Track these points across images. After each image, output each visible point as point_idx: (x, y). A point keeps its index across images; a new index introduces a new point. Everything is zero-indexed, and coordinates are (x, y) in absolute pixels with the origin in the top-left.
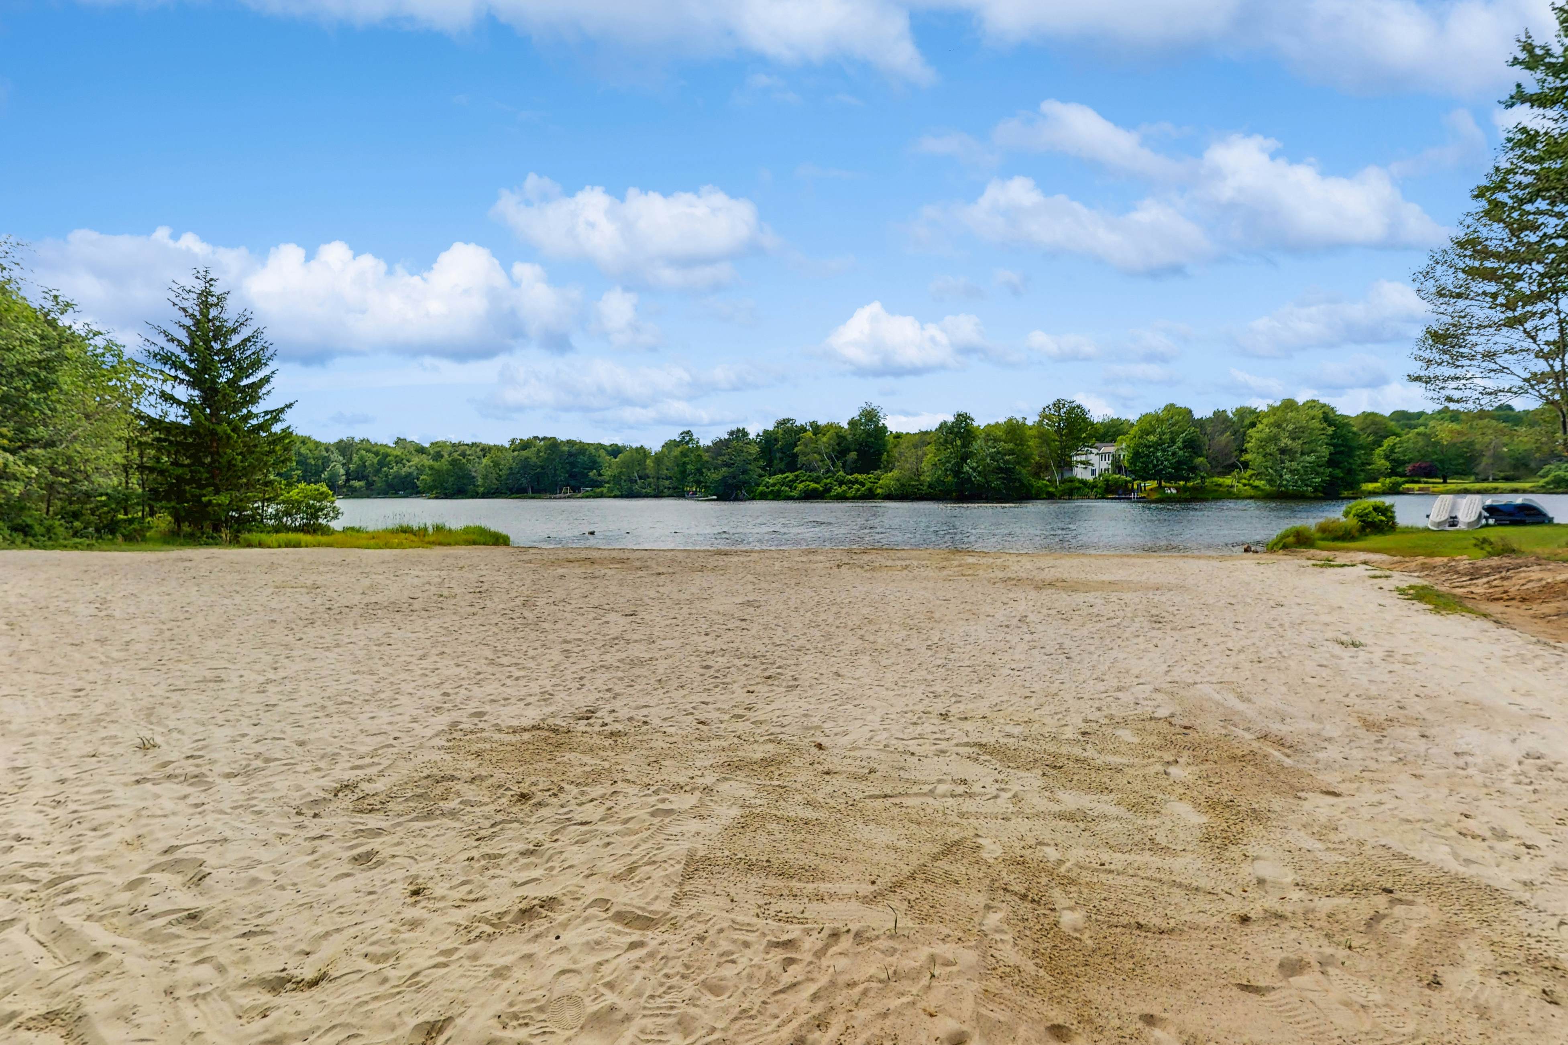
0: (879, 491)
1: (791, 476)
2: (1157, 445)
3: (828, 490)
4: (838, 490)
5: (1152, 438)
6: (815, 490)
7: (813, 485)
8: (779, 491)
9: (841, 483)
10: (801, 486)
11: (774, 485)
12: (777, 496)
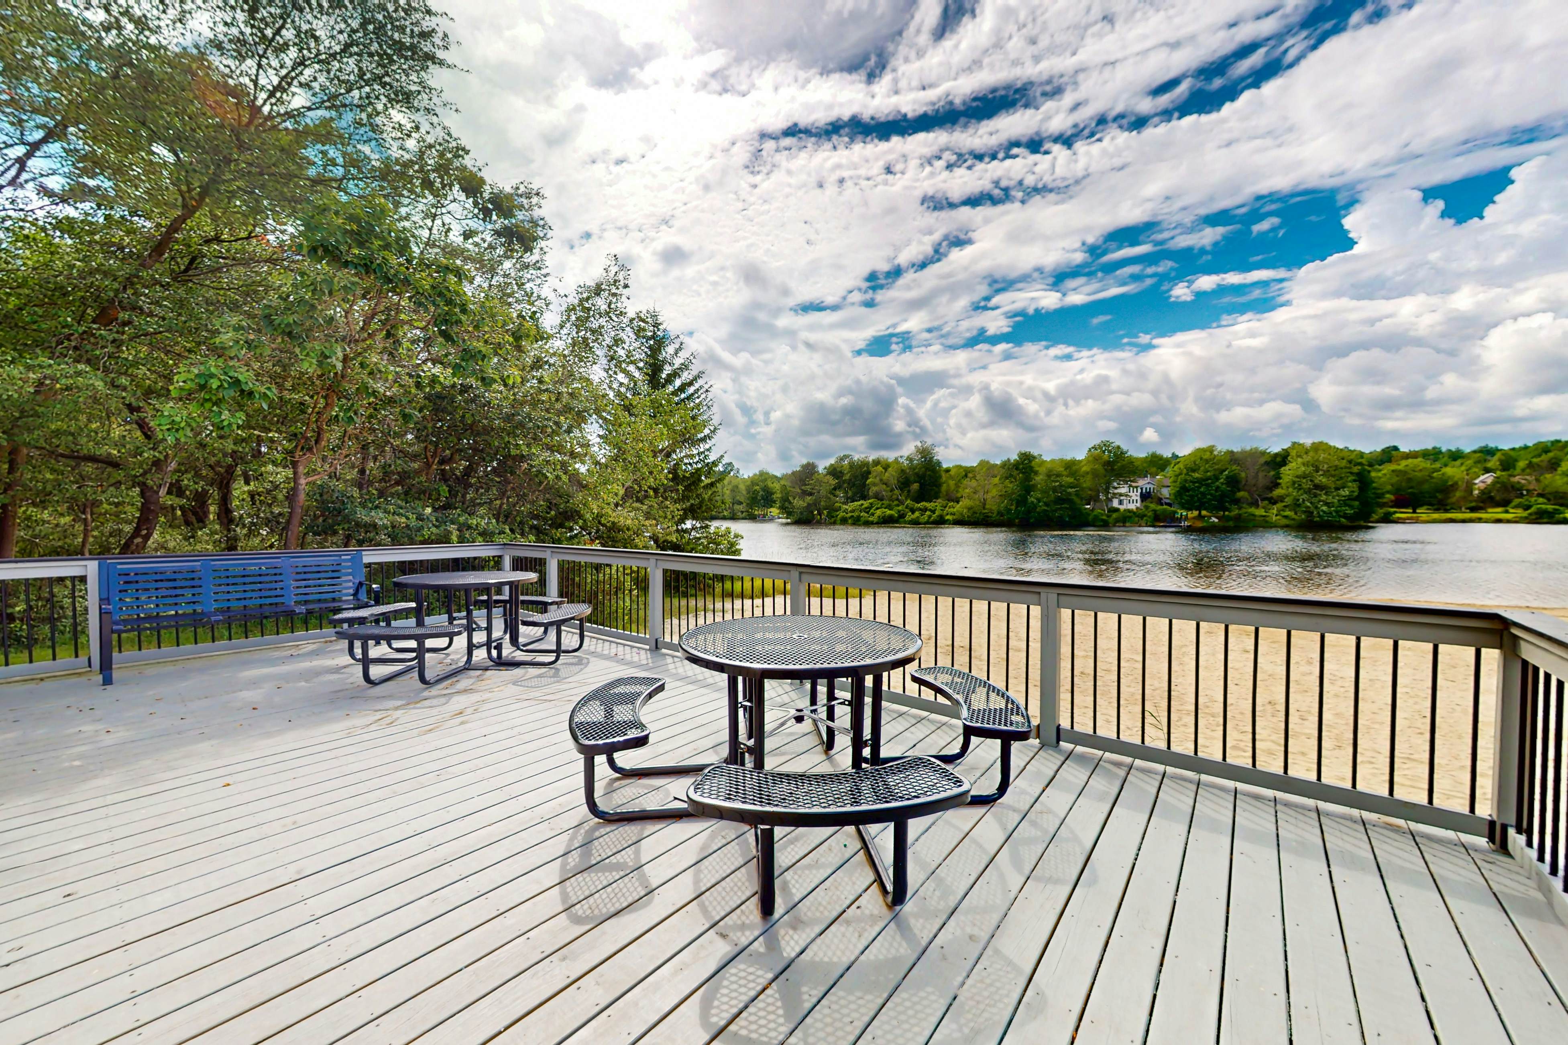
0: (947, 517)
1: (866, 504)
2: (1200, 481)
3: (902, 516)
4: (910, 516)
5: (1196, 475)
6: (891, 517)
7: (889, 512)
8: (859, 518)
9: (913, 511)
10: (879, 513)
11: (853, 511)
12: (857, 522)
